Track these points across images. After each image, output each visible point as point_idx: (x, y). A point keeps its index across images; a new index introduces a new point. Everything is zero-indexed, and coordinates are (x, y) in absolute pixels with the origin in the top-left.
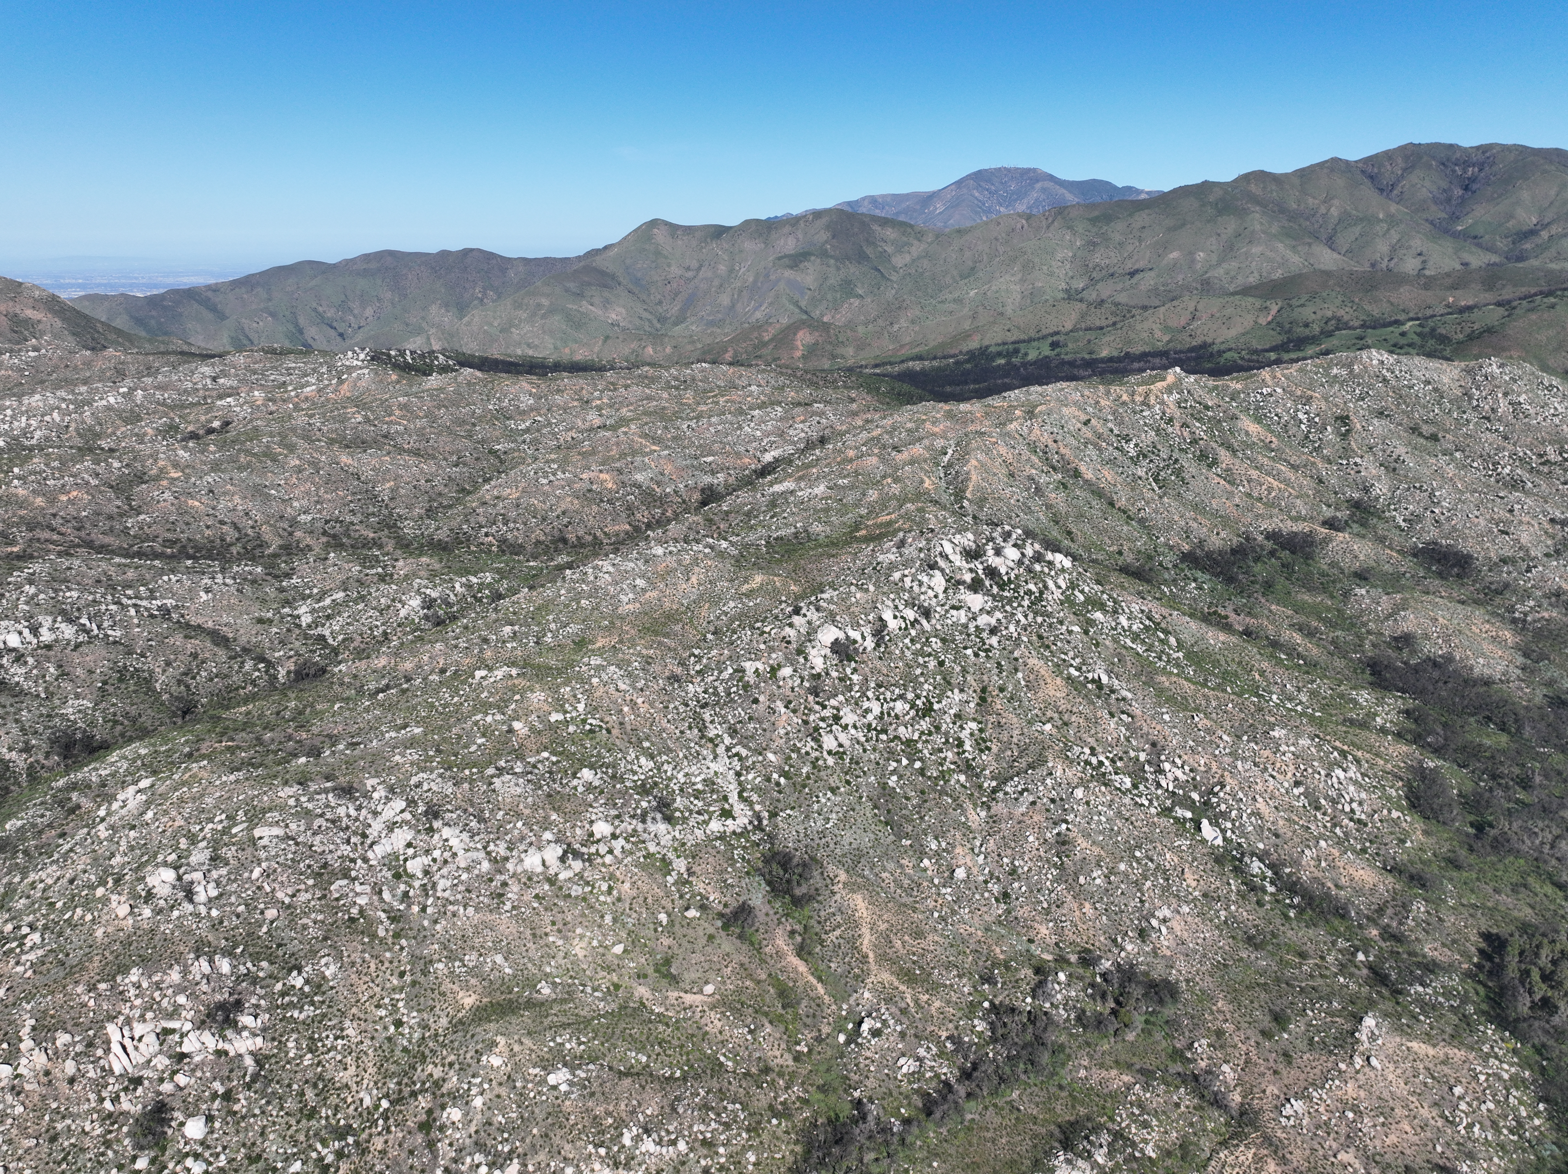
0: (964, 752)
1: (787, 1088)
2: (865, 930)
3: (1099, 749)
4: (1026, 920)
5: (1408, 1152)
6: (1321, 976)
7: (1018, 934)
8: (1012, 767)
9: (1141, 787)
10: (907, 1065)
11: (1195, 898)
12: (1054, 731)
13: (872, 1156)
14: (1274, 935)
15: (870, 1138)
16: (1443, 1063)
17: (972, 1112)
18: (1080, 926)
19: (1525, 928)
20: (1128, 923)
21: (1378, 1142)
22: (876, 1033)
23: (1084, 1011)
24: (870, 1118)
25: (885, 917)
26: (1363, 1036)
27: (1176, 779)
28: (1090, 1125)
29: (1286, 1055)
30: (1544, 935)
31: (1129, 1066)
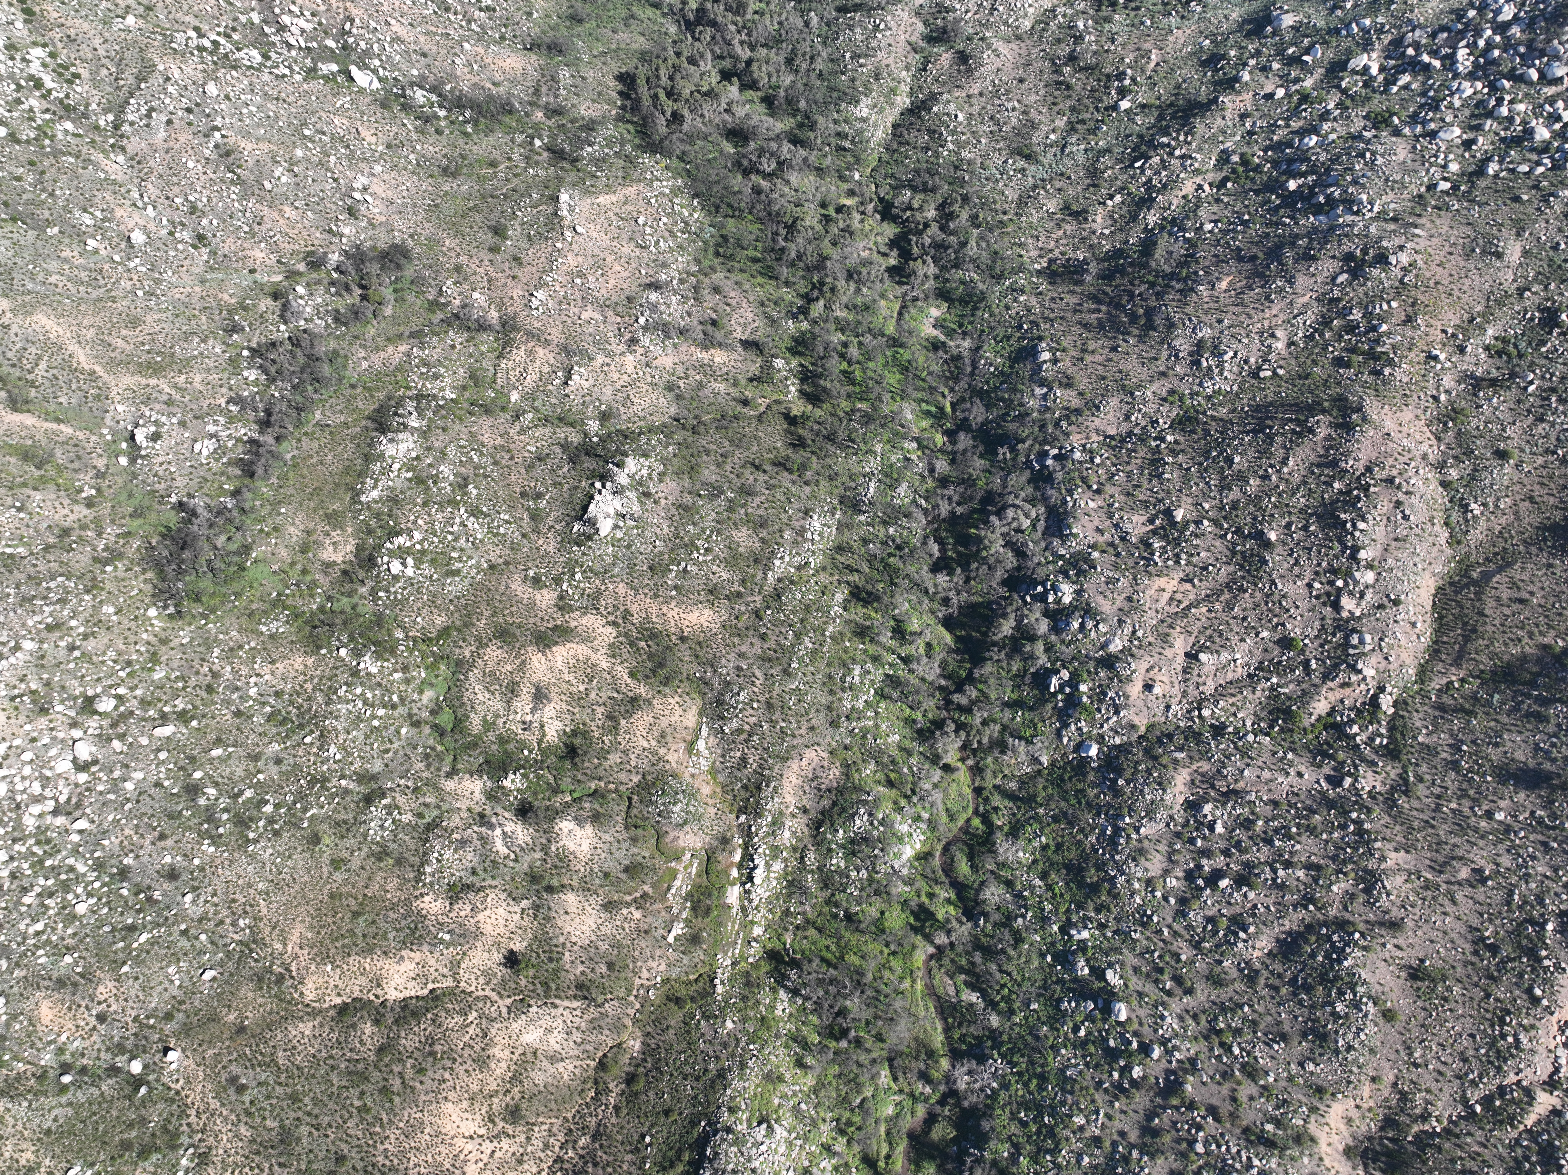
0: (49, 92)
1: (100, 535)
2: (73, 347)
3: (205, 27)
4: (235, 253)
5: (625, 286)
6: (515, 175)
7: (236, 270)
8: (118, 88)
9: (273, 55)
10: (206, 447)
11: (382, 154)
12: (141, 21)
13: (223, 538)
14: (463, 157)
15: (211, 526)
16: (625, 203)
17: (289, 451)
18: (291, 233)
19: (644, 57)
20: (334, 207)
21: (604, 291)
22: (155, 437)
23: (337, 311)
24: (200, 511)
25: (86, 322)
26: (564, 212)
27: (303, 31)
28: (393, 403)
29: (516, 259)
30: (658, 57)
31: (400, 336)
